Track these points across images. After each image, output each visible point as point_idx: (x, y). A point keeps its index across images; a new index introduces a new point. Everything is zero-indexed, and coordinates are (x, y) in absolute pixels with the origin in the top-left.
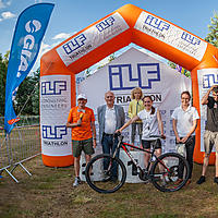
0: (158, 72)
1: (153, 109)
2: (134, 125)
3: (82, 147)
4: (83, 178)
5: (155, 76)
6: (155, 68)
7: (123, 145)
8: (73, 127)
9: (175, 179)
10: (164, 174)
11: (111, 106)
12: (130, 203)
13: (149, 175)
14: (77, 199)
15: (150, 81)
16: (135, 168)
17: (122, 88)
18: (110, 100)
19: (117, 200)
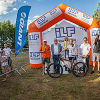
0: (74, 30)
1: (73, 45)
2: (66, 51)
3: (46, 60)
4: (46, 72)
5: (73, 32)
6: (73, 29)
7: (62, 59)
8: (42, 53)
9: (82, 72)
10: (77, 70)
11: (56, 44)
12: (65, 82)
13: (72, 71)
14: (44, 81)
15: (71, 34)
16: (66, 68)
17: (60, 37)
18: (56, 41)
19: (60, 81)
